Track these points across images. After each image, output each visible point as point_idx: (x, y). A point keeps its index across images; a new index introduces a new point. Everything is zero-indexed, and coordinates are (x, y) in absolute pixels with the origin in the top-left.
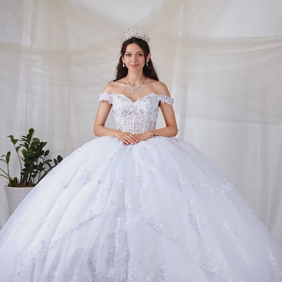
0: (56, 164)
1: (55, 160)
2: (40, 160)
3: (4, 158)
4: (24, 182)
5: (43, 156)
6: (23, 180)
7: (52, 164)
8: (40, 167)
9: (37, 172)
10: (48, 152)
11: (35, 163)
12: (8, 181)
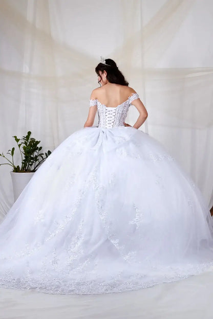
0: (47, 157)
1: (46, 153)
2: (36, 154)
3: (10, 152)
4: (24, 169)
5: (37, 151)
6: (23, 168)
7: (44, 156)
8: (36, 159)
9: (33, 162)
10: (41, 148)
11: (32, 156)
12: (13, 168)
